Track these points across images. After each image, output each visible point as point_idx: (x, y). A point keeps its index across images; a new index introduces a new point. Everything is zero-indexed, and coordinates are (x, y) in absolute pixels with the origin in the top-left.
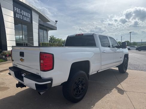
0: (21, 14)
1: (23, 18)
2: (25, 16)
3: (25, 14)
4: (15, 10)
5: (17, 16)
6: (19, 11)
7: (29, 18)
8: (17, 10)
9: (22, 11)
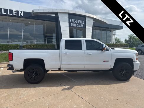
0: (75, 23)
1: (77, 25)
2: (79, 24)
3: (79, 22)
4: (70, 21)
5: (72, 25)
6: (74, 21)
7: (83, 24)
8: (72, 21)
9: (77, 20)
